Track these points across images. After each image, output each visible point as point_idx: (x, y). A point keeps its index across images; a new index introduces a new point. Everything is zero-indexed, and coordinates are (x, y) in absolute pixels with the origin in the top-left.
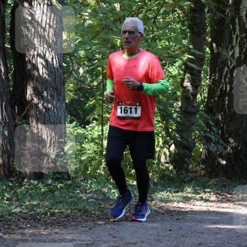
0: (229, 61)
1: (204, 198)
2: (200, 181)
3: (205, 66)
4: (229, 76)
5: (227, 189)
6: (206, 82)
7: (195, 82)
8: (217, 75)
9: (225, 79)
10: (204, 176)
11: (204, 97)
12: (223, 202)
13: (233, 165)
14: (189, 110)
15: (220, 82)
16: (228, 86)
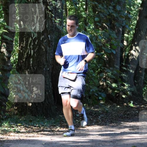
0: (32, 34)
1: (16, 130)
2: (13, 118)
3: (16, 37)
4: (32, 44)
5: (32, 123)
6: (16, 48)
7: (9, 48)
8: (24, 43)
9: (30, 46)
10: (17, 114)
11: (16, 59)
12: (30, 133)
13: (37, 106)
14: (5, 68)
15: (26, 48)
16: (32, 51)
